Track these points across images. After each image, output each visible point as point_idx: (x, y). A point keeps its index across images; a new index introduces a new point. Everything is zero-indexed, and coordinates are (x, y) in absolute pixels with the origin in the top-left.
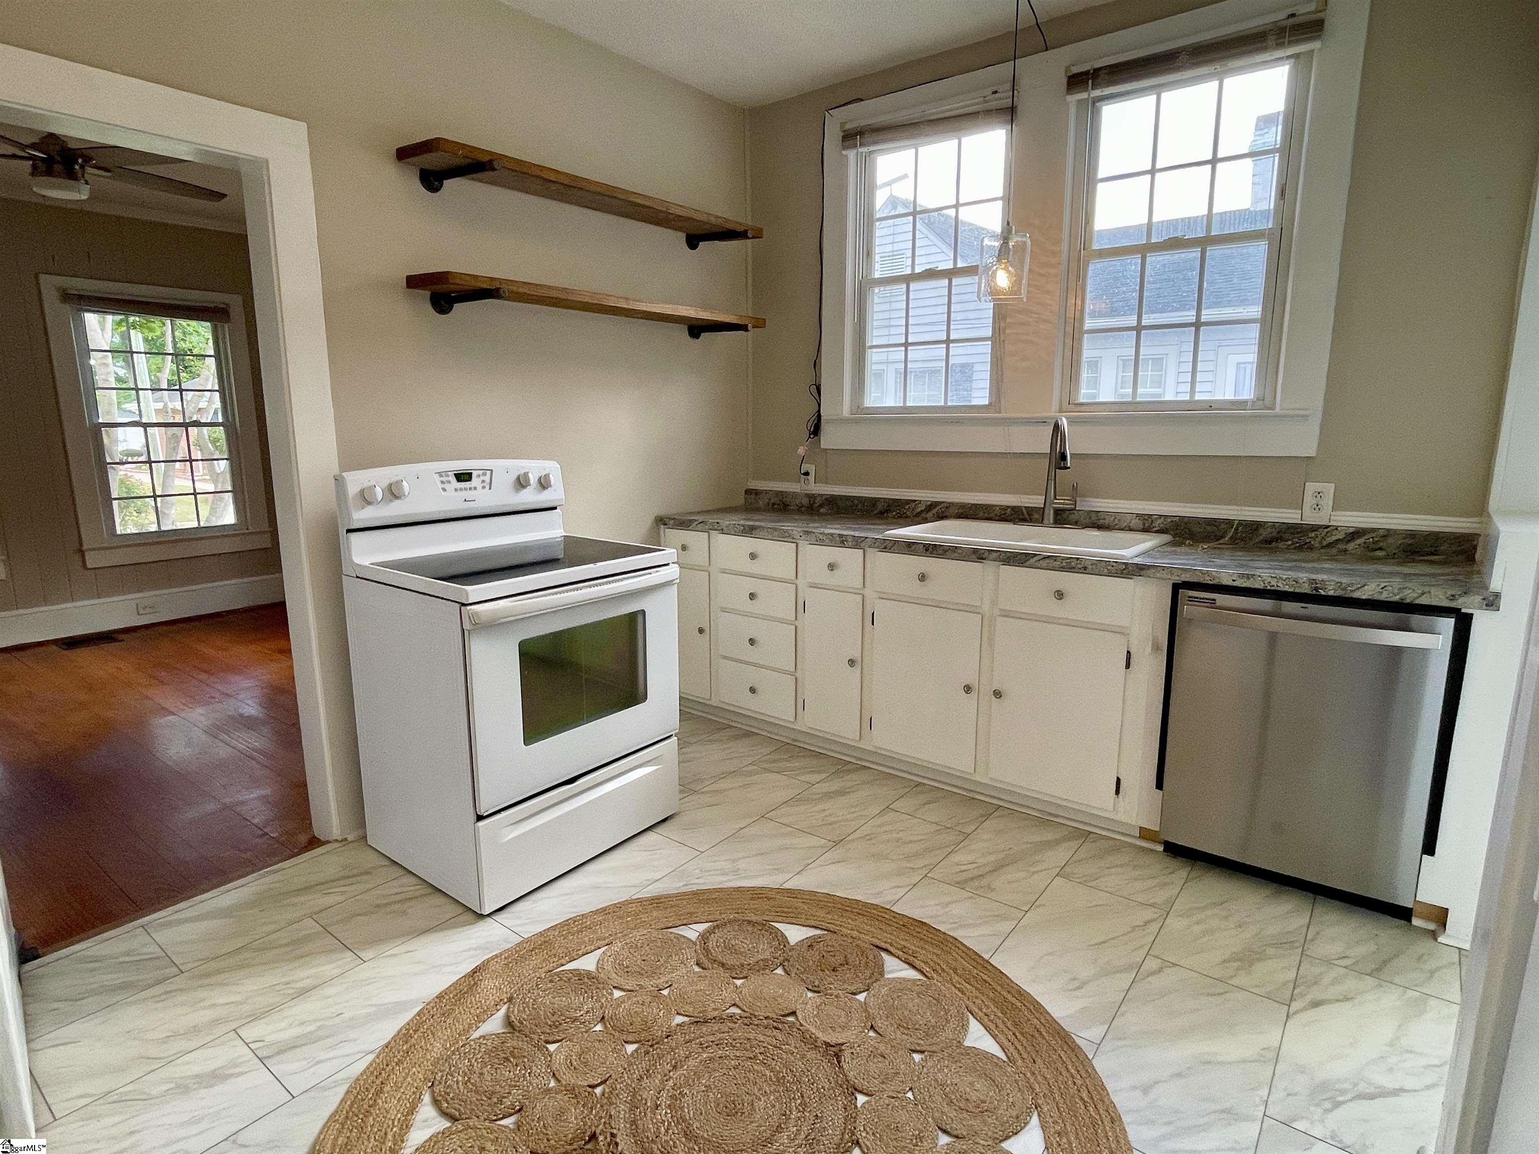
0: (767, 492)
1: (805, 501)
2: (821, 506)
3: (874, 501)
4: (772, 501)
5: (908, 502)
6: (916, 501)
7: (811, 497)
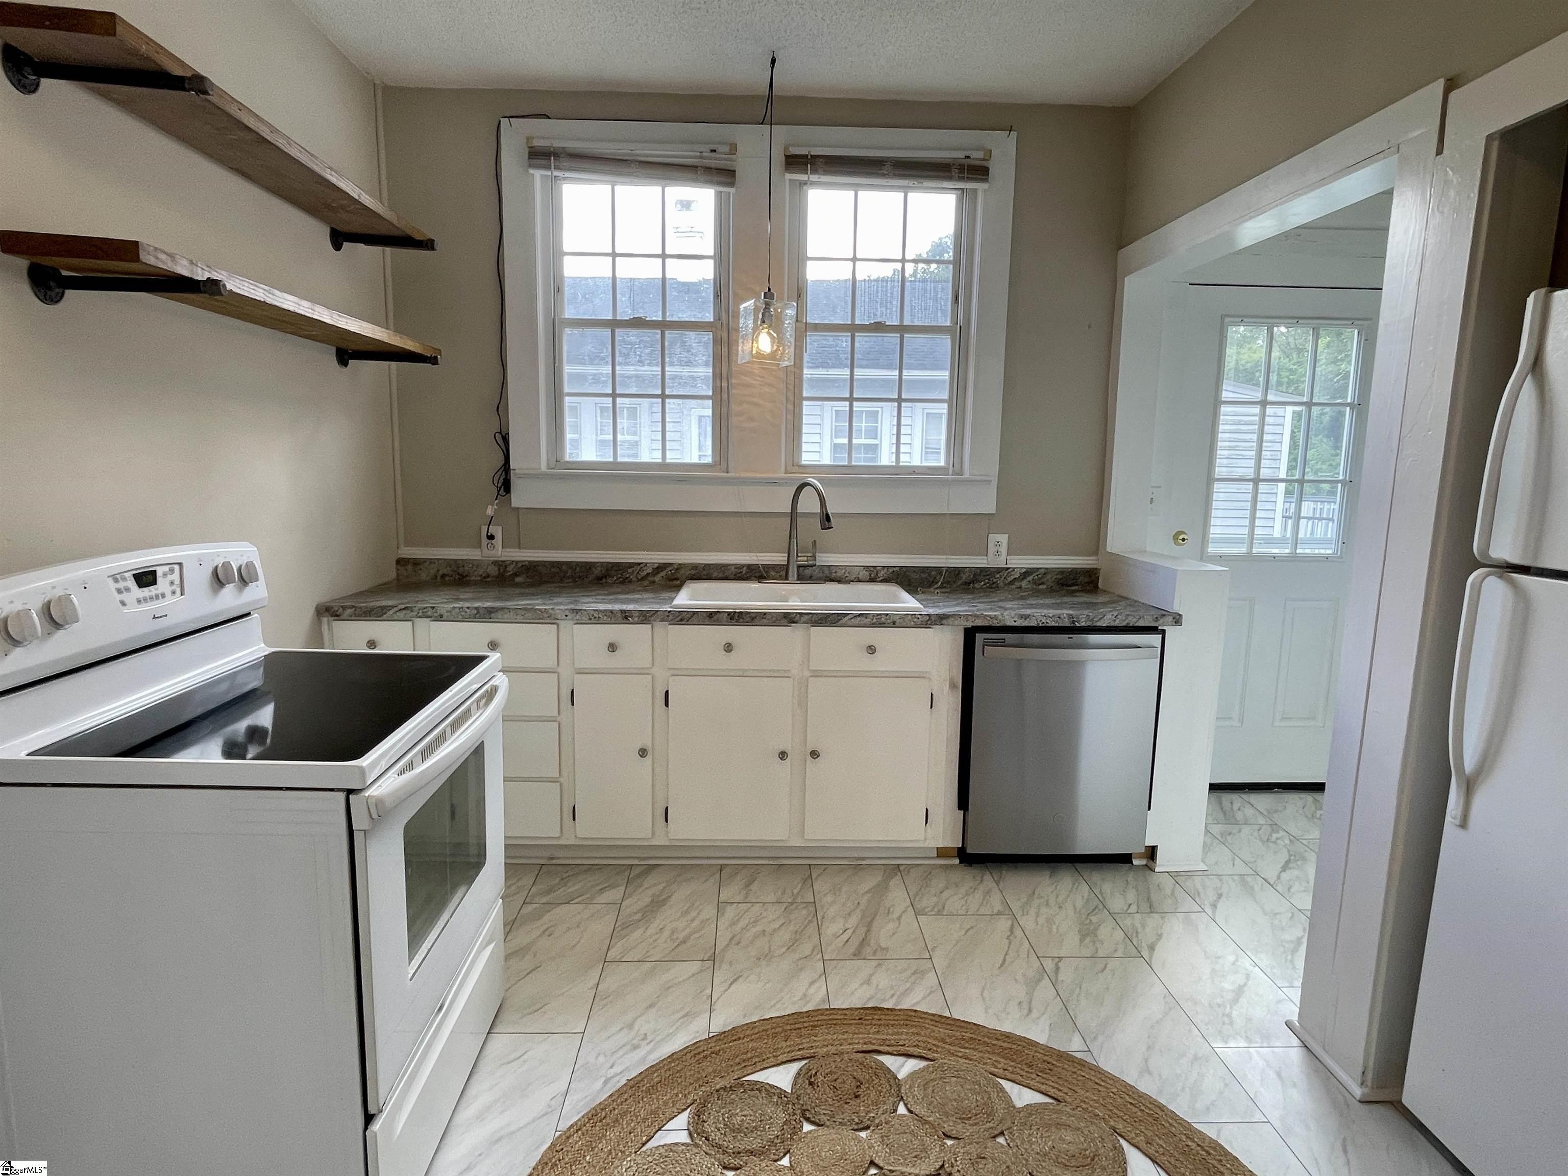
0: (432, 561)
1: (493, 570)
2: (516, 575)
3: (588, 567)
4: (441, 572)
5: (632, 565)
6: (640, 564)
7: (501, 565)
